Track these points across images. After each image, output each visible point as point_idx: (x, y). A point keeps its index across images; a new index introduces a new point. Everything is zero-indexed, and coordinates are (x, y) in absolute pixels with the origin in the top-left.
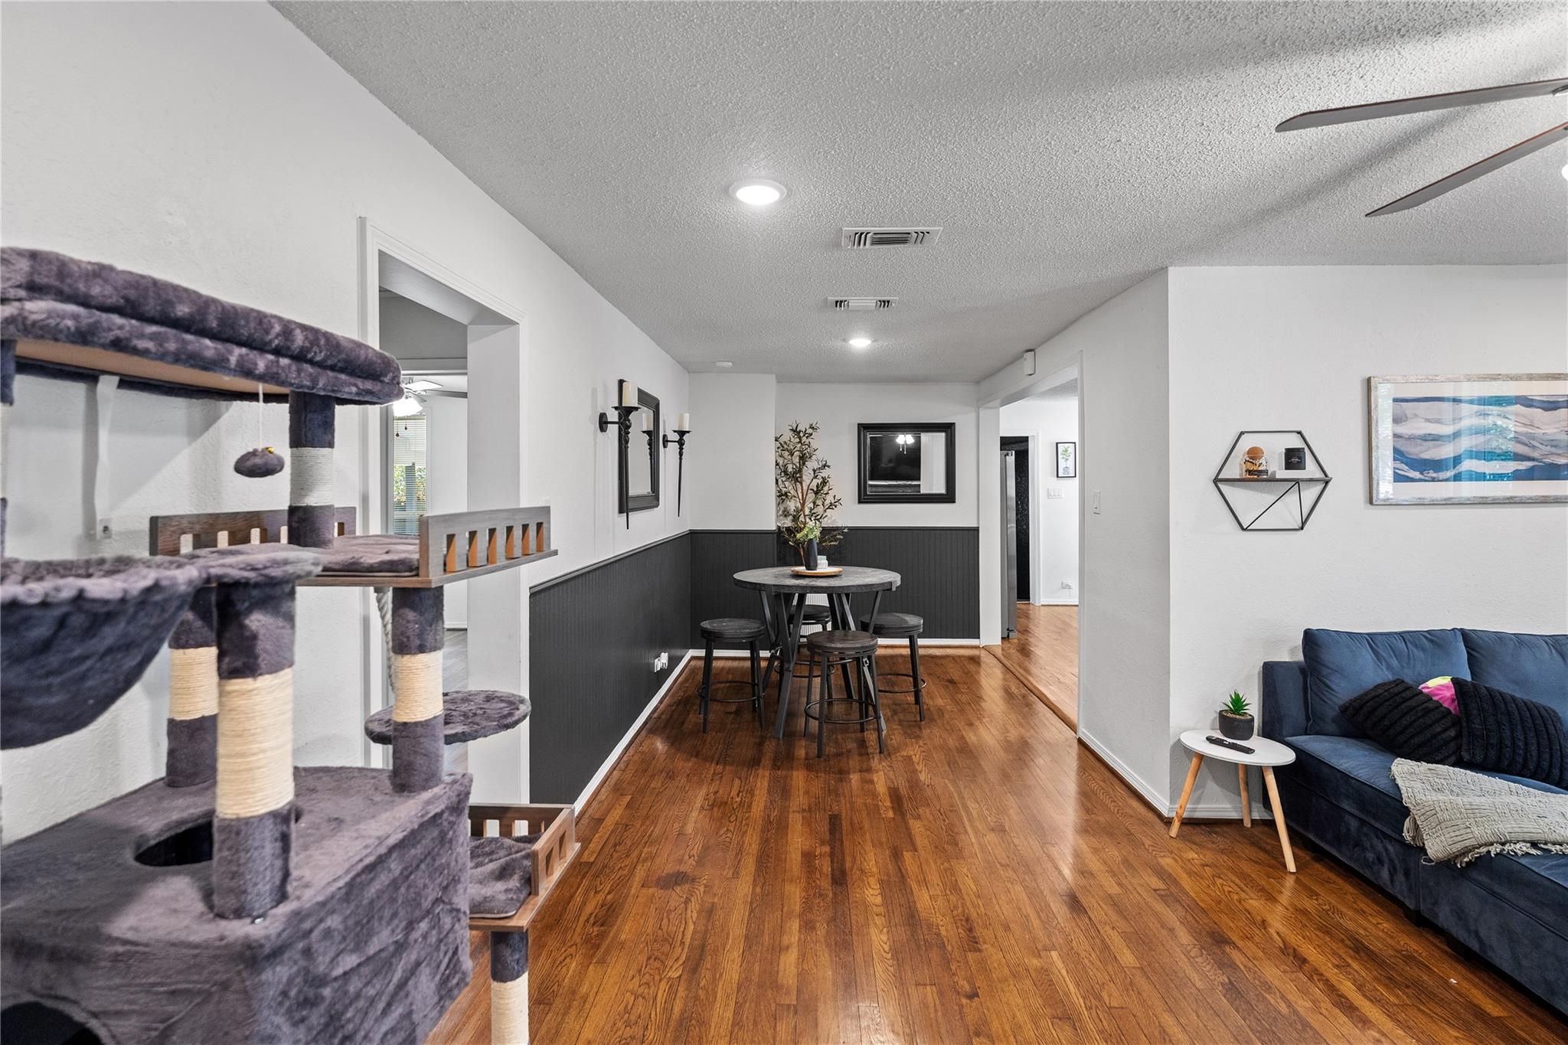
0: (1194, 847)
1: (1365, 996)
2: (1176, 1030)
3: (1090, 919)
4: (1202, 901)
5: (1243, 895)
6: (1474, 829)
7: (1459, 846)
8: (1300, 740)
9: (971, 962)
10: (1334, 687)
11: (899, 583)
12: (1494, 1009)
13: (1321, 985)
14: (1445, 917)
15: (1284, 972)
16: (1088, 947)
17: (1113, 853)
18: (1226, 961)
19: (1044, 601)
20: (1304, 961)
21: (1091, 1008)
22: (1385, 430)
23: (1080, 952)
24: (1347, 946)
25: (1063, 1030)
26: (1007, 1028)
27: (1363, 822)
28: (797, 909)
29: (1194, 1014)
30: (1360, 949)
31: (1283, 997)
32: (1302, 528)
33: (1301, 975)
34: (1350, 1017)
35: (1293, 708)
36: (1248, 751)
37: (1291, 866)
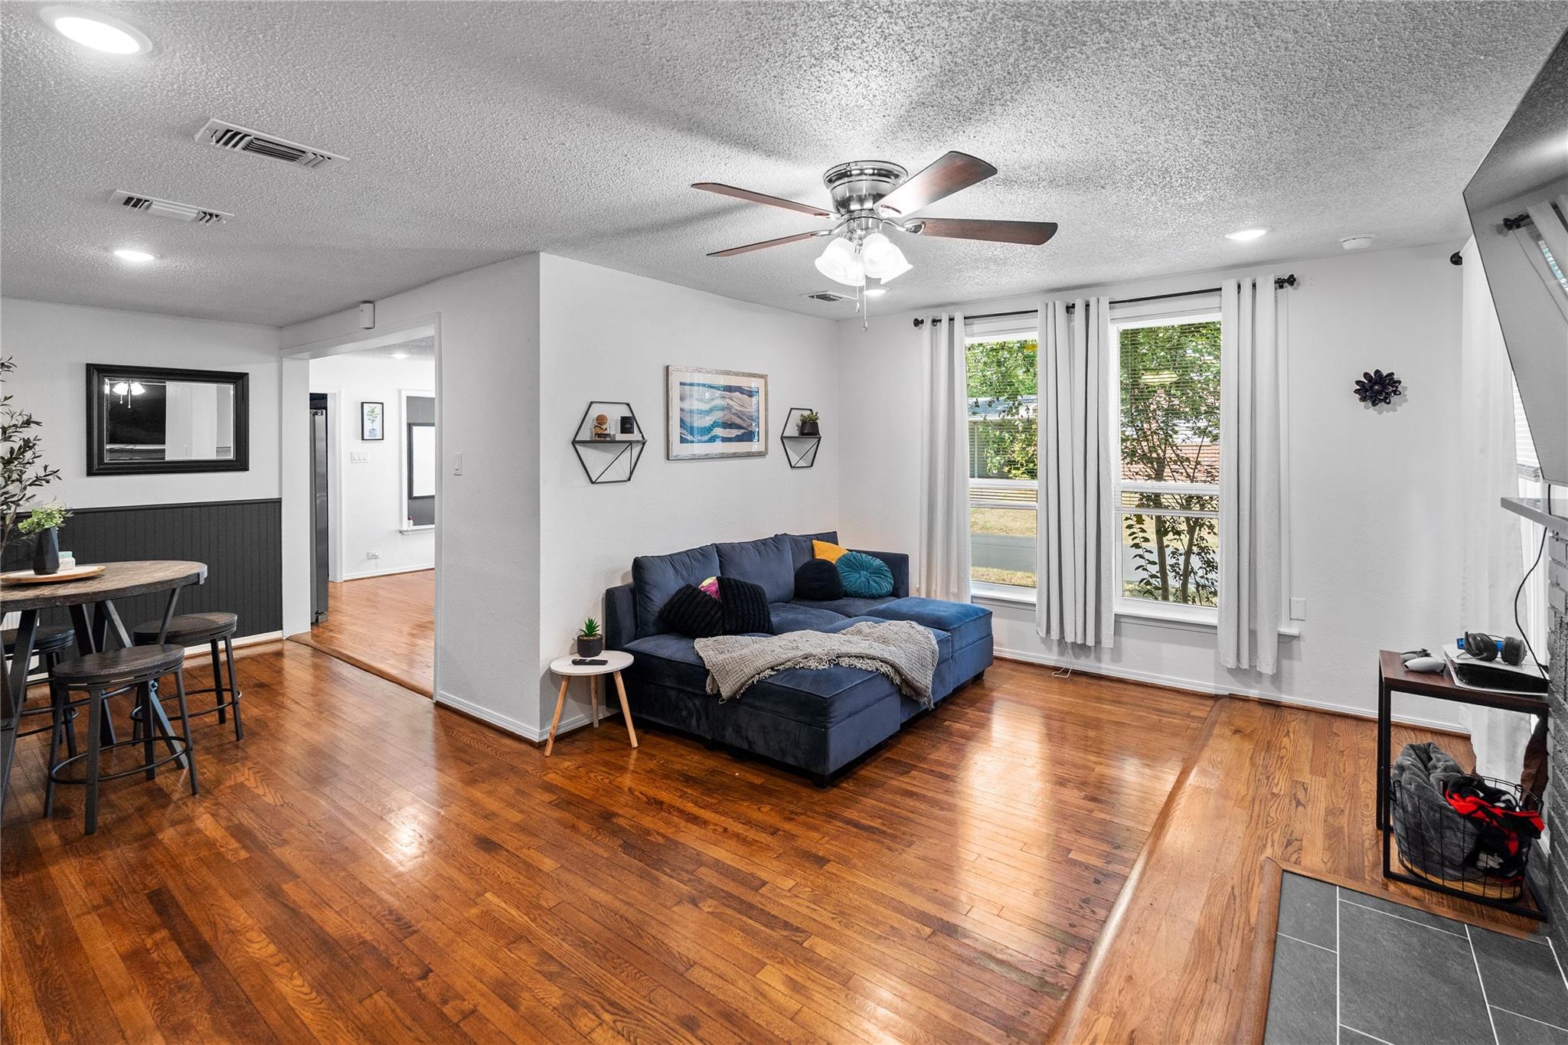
0: (566, 757)
1: (700, 807)
2: (601, 895)
3: (507, 851)
4: (586, 794)
5: (611, 777)
6: (745, 670)
7: (738, 684)
8: (633, 645)
9: (411, 946)
10: (653, 598)
11: (206, 575)
12: (758, 781)
13: (675, 813)
14: (730, 736)
15: (654, 816)
16: (515, 874)
17: (506, 789)
18: (616, 829)
19: (346, 576)
20: (662, 803)
21: (535, 919)
22: (676, 405)
23: (509, 881)
24: (681, 781)
25: (520, 950)
26: (471, 978)
27: (680, 691)
28: (150, 1021)
29: (610, 878)
30: (688, 779)
31: (658, 833)
32: (629, 480)
33: (663, 813)
34: (697, 825)
35: (627, 623)
36: (604, 663)
37: (635, 743)
